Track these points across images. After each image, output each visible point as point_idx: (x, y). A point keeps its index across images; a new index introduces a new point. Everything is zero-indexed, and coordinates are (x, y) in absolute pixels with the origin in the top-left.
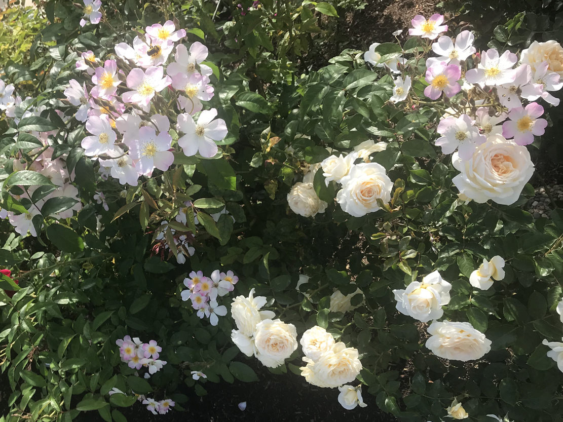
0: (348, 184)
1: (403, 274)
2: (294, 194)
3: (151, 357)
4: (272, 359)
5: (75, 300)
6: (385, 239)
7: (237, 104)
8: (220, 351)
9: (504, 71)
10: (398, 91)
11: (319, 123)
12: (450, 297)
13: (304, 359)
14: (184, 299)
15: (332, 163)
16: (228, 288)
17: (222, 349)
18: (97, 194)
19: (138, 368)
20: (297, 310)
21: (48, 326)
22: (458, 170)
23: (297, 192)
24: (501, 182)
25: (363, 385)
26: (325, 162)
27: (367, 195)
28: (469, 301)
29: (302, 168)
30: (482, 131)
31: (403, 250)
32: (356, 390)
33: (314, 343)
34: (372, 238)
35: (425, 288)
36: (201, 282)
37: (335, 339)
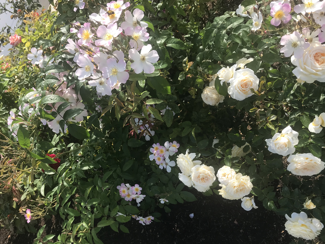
0: (233, 82)
1: (270, 130)
2: (205, 93)
3: (137, 194)
4: (202, 187)
5: (91, 167)
6: (257, 111)
7: (167, 46)
8: (175, 186)
9: (316, 3)
10: (256, 24)
11: (215, 51)
12: (298, 140)
13: (220, 185)
14: (151, 159)
15: (223, 72)
16: (174, 151)
17: (176, 185)
18: (97, 107)
19: (130, 200)
20: (214, 158)
21: (79, 183)
22: (295, 65)
23: (207, 92)
24: (321, 69)
25: (255, 197)
26: (219, 72)
27: (245, 87)
28: (309, 141)
29: (208, 79)
30: (306, 40)
31: (268, 116)
32: (251, 199)
33: (224, 175)
34: (250, 111)
35: (284, 136)
36: (159, 149)
37: (236, 172)
